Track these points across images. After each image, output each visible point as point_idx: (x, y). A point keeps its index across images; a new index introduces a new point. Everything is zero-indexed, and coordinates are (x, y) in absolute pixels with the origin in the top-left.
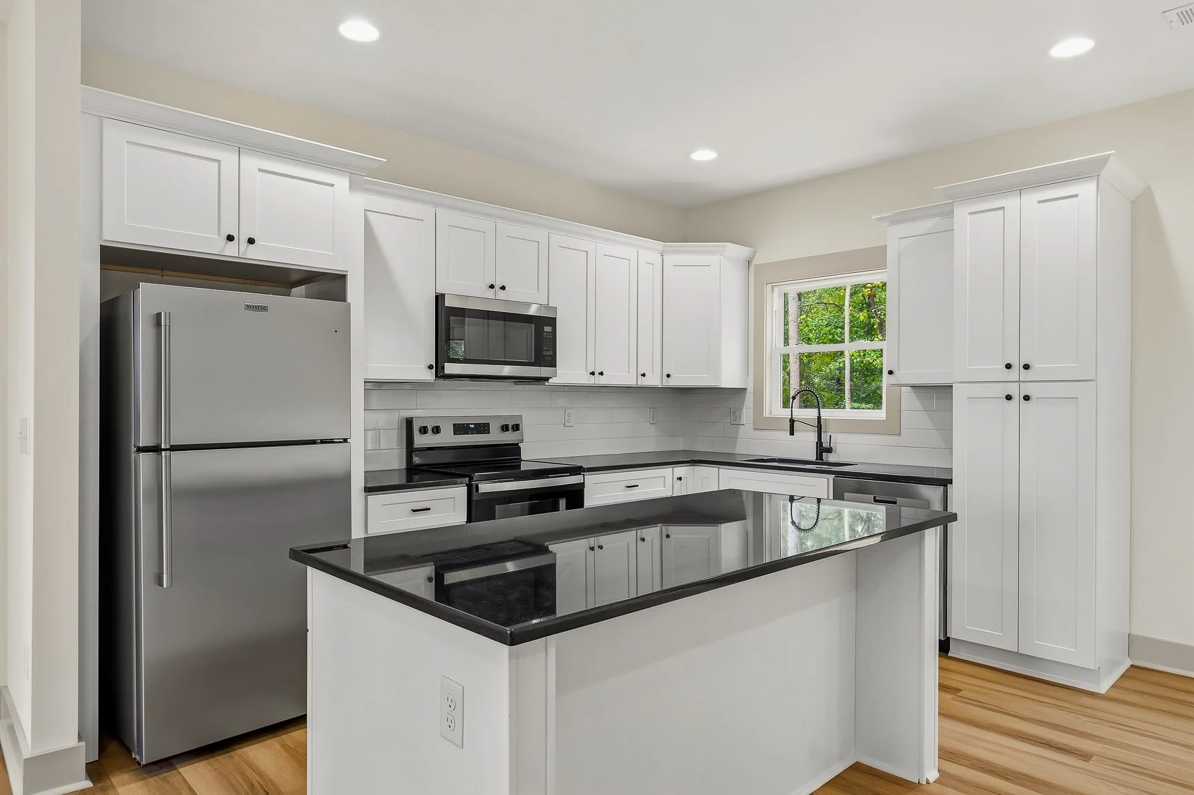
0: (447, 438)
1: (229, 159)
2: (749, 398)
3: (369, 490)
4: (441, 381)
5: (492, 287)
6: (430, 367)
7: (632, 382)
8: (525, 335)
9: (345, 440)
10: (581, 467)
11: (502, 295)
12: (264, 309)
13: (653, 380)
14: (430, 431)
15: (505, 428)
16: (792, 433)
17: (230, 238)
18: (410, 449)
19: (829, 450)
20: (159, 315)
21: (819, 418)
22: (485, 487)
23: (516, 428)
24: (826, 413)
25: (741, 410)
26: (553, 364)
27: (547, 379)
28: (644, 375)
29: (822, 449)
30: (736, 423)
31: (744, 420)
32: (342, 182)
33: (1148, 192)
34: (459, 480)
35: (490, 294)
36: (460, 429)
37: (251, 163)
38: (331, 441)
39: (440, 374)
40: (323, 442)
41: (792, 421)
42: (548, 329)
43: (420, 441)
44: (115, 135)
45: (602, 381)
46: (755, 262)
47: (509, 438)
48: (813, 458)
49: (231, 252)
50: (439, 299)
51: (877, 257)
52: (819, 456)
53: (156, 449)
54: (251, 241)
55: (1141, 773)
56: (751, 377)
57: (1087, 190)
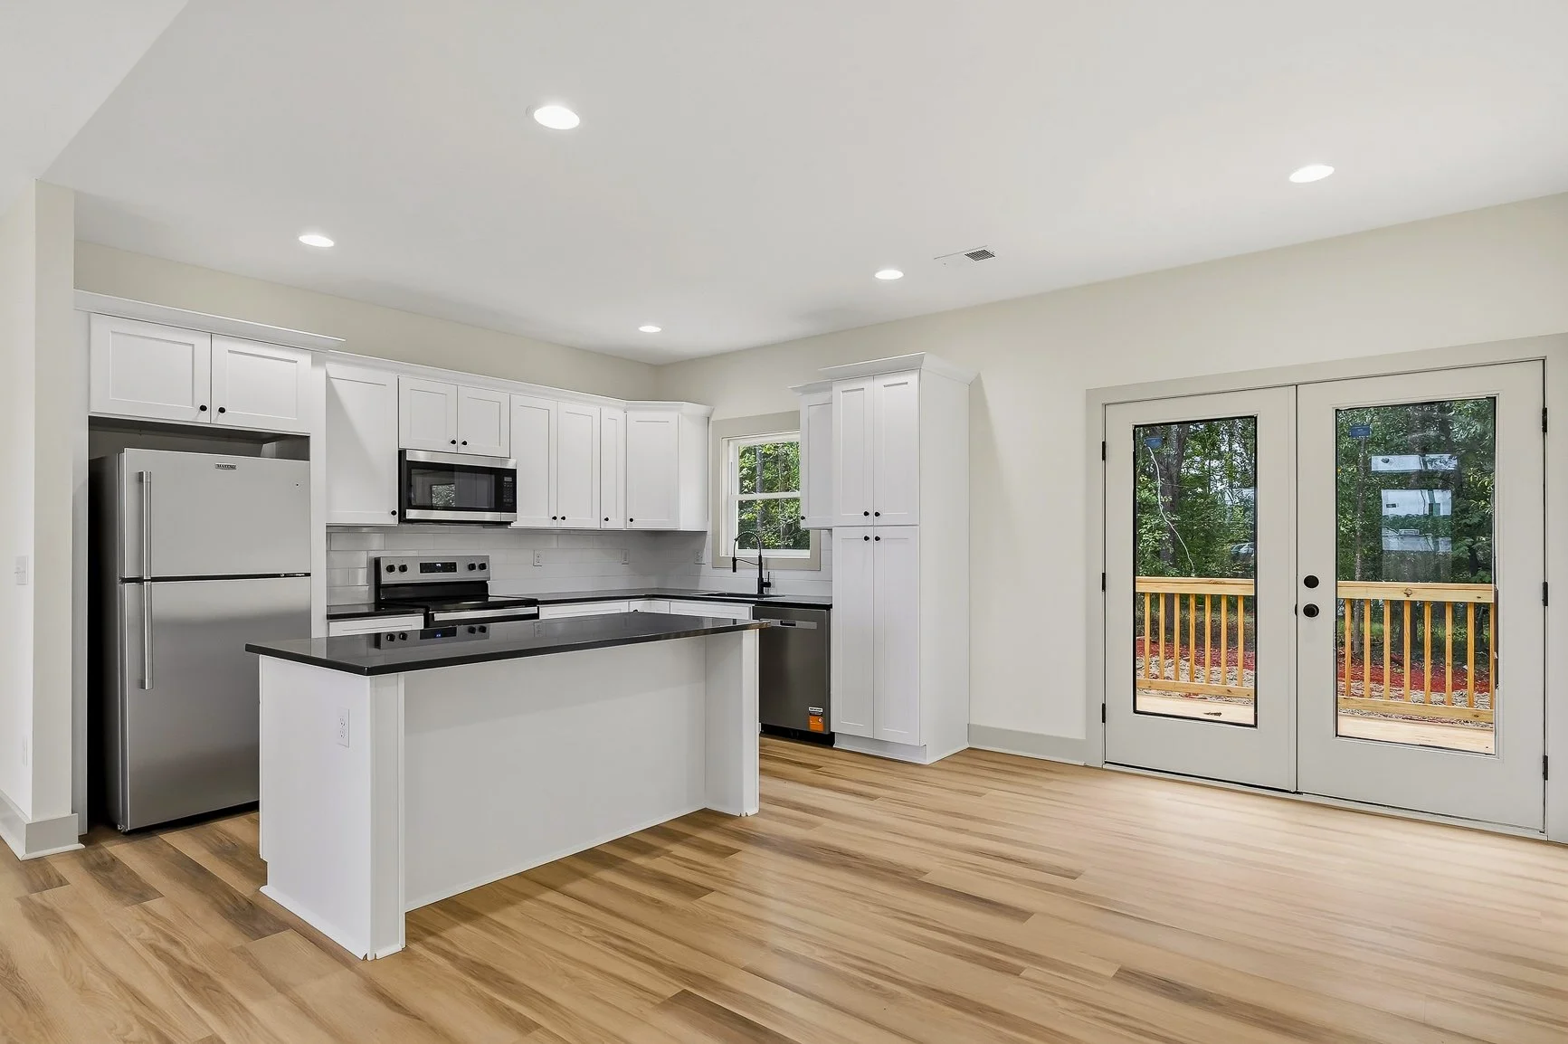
0: (414, 576)
1: (202, 343)
2: (709, 538)
3: (331, 617)
4: (405, 526)
5: (454, 442)
6: (394, 513)
7: (597, 527)
8: (485, 486)
9: (308, 575)
10: (536, 600)
11: (463, 449)
12: (233, 467)
13: (617, 523)
14: (397, 569)
15: (472, 567)
16: (734, 571)
17: (203, 408)
18: (378, 586)
19: (768, 585)
20: (141, 474)
21: (760, 557)
22: (439, 617)
23: (483, 567)
24: (766, 553)
25: (701, 550)
26: (513, 508)
27: (509, 523)
28: (607, 519)
29: (763, 584)
30: (699, 563)
31: (704, 561)
32: (305, 359)
33: (978, 378)
34: (416, 610)
35: (453, 448)
36: (426, 568)
37: (222, 346)
38: (293, 575)
39: (402, 519)
40: (286, 576)
41: (734, 560)
42: (507, 479)
43: (387, 578)
44: (101, 327)
45: (564, 525)
46: (712, 419)
47: (476, 576)
48: (756, 593)
49: (203, 420)
50: (402, 453)
51: (792, 420)
52: (761, 591)
53: (139, 580)
54: (222, 410)
55: (905, 805)
56: (710, 523)
57: (912, 378)
